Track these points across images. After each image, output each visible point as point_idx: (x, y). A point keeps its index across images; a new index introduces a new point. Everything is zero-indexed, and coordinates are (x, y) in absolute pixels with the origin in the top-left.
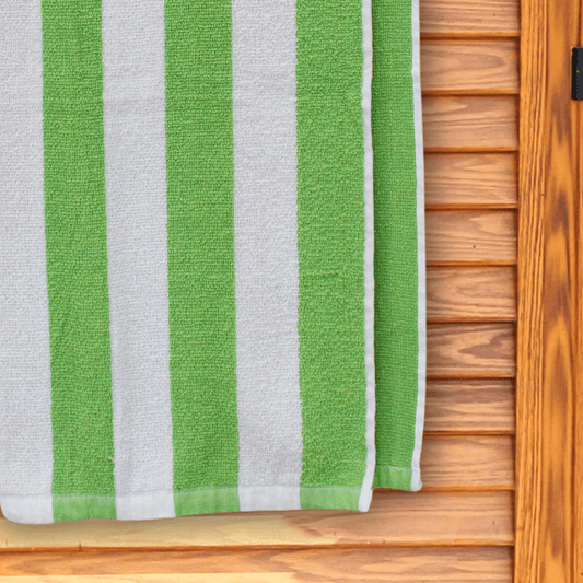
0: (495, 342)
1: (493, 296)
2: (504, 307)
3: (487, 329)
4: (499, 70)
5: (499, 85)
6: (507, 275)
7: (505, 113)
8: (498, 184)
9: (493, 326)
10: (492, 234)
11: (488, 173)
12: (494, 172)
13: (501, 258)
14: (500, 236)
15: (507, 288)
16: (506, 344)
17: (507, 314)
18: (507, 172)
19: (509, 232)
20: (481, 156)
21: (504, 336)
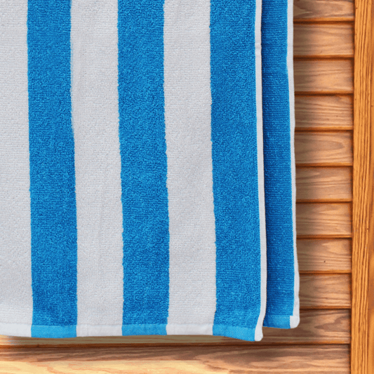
0: (338, 321)
1: (336, 293)
2: (343, 299)
3: (333, 314)
4: (340, 151)
5: (340, 160)
6: (345, 279)
7: (344, 178)
8: (340, 222)
9: (336, 311)
10: (336, 254)
11: (334, 215)
12: (337, 215)
13: (341, 269)
14: (341, 255)
15: (345, 288)
16: (345, 323)
17: (345, 304)
18: (345, 215)
19: (346, 253)
20: (329, 205)
21: (343, 318)
